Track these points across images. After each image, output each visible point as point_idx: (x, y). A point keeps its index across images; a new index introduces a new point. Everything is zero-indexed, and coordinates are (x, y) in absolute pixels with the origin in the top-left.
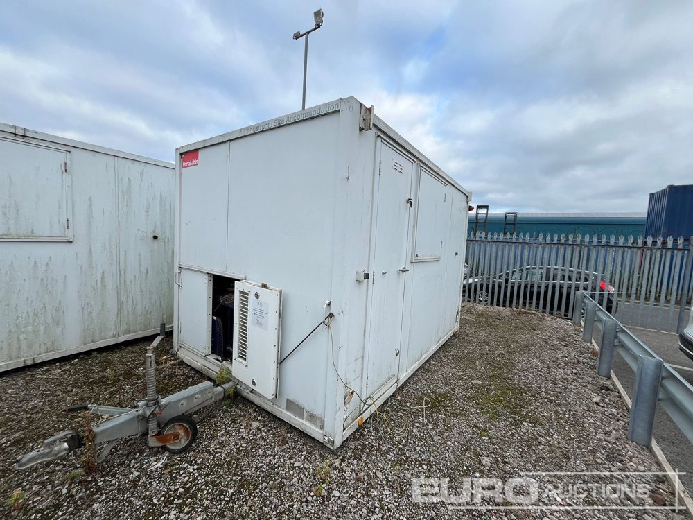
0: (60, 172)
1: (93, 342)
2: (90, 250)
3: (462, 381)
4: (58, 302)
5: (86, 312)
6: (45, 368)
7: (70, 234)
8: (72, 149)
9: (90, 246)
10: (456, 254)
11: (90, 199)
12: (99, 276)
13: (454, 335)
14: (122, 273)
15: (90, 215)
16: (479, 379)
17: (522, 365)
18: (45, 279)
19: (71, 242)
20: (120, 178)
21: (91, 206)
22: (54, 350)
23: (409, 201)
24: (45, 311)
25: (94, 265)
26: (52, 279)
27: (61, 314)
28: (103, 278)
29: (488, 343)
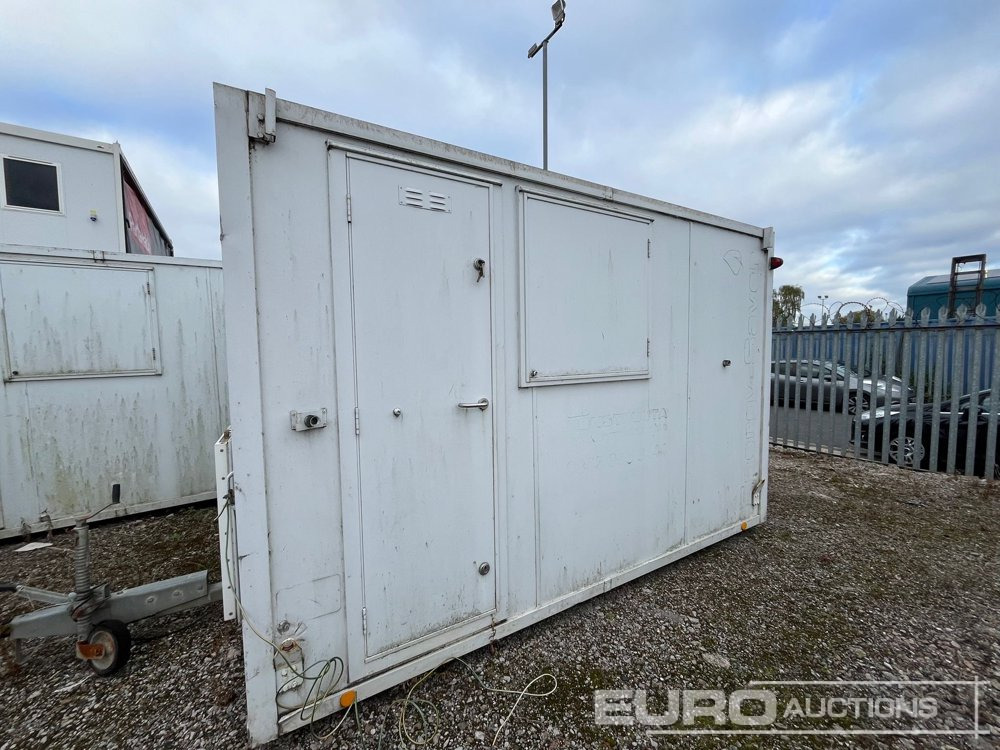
0: (142, 295)
1: (192, 494)
2: (183, 383)
3: (679, 648)
4: (149, 444)
5: (181, 458)
6: (138, 521)
7: (157, 365)
8: (155, 266)
9: (182, 378)
10: (726, 363)
11: (180, 322)
12: (195, 414)
13: (747, 533)
14: (223, 410)
15: (181, 342)
16: (731, 652)
17: (892, 638)
18: (134, 419)
19: (160, 375)
20: (213, 294)
21: (180, 330)
22: (147, 501)
23: (479, 266)
24: (136, 456)
25: (188, 401)
26: (141, 418)
27: (154, 460)
28: (199, 417)
29: (825, 562)
